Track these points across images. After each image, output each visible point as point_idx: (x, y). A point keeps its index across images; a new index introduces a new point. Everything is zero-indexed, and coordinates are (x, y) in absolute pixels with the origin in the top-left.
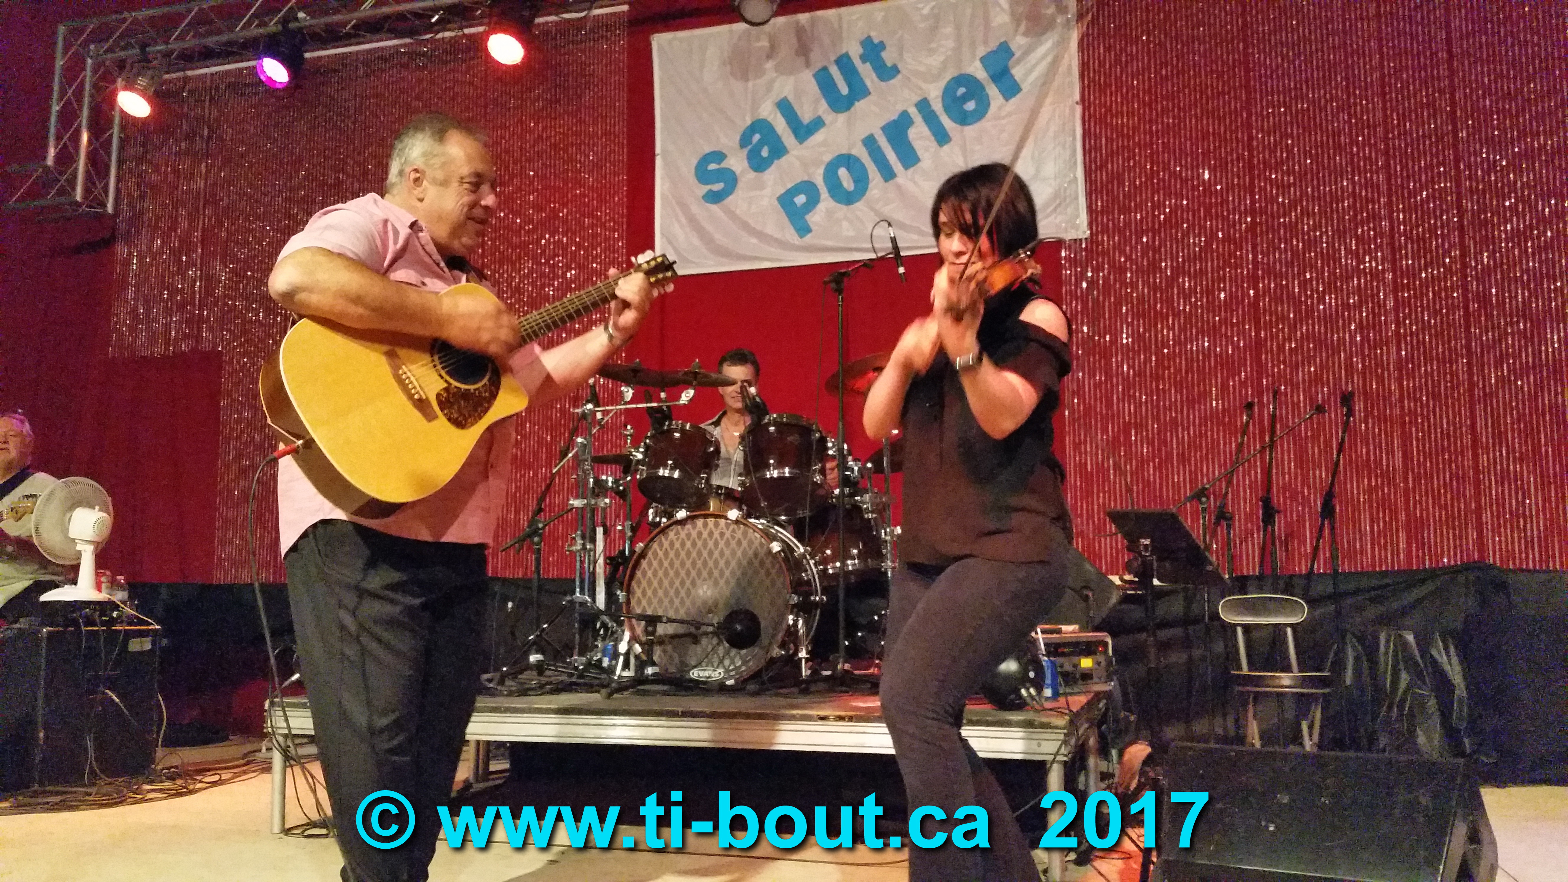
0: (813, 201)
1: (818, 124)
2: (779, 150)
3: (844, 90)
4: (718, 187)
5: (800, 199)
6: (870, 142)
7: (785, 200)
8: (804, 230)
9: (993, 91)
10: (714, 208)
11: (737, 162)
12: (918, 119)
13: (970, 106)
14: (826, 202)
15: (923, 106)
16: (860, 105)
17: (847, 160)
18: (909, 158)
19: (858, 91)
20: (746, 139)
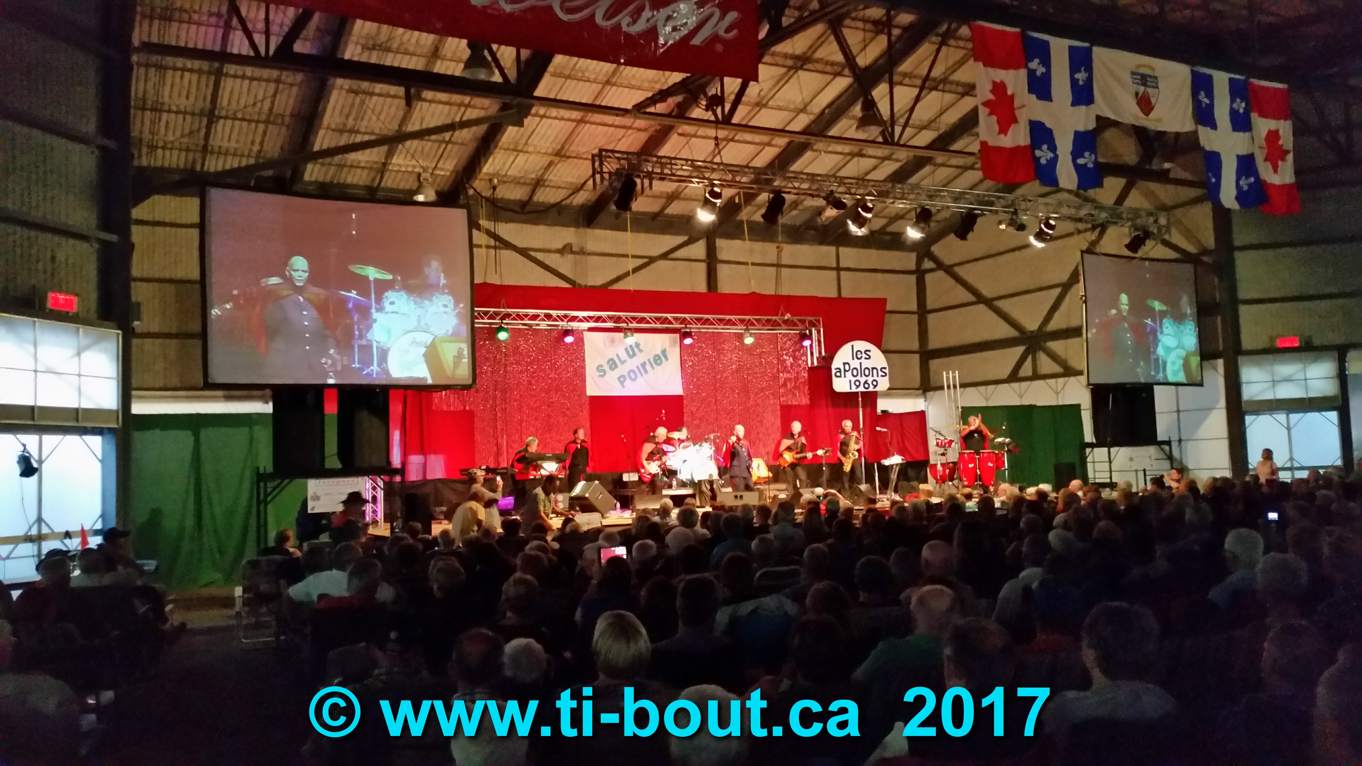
0: (625, 380)
1: (625, 361)
2: (616, 366)
3: (631, 353)
4: (602, 374)
5: (622, 379)
6: (638, 367)
7: (619, 379)
8: (624, 386)
9: (663, 358)
10: (600, 378)
11: (606, 367)
12: (647, 363)
13: (659, 362)
14: (628, 380)
15: (649, 360)
16: (634, 358)
17: (632, 371)
18: (646, 372)
19: (634, 355)
20: (608, 362)
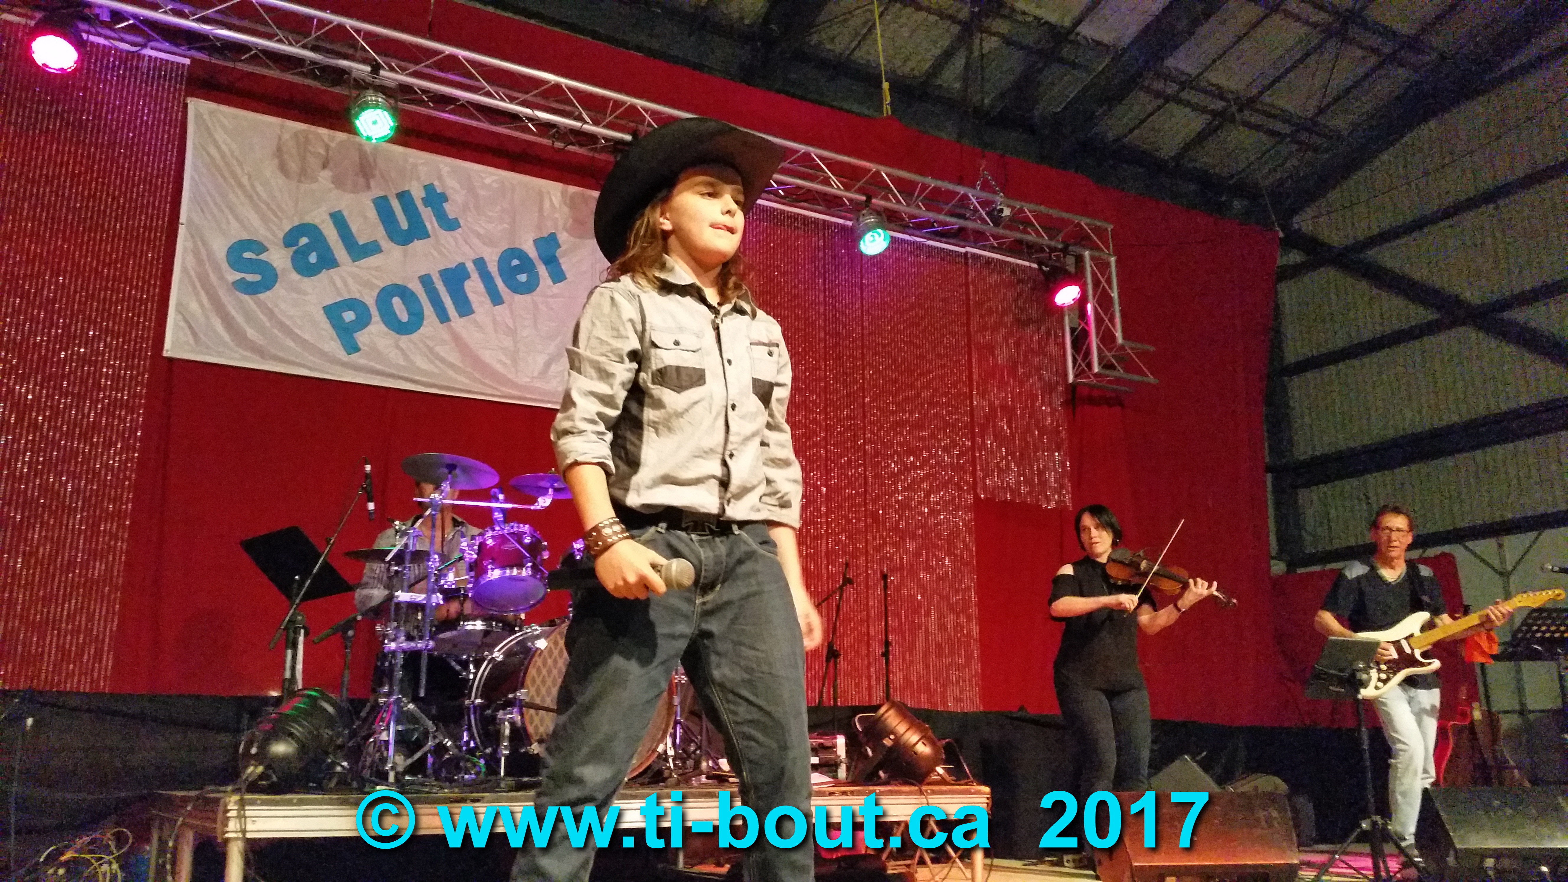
0: (363, 321)
1: (372, 249)
2: (328, 262)
3: (404, 225)
4: (253, 278)
5: (349, 316)
6: (426, 281)
7: (333, 312)
8: (352, 347)
9: (542, 270)
10: (246, 297)
11: (279, 259)
12: (475, 275)
13: (523, 278)
14: (377, 326)
15: (480, 263)
16: (417, 244)
17: (402, 292)
18: (465, 308)
19: (417, 231)
20: (290, 240)
